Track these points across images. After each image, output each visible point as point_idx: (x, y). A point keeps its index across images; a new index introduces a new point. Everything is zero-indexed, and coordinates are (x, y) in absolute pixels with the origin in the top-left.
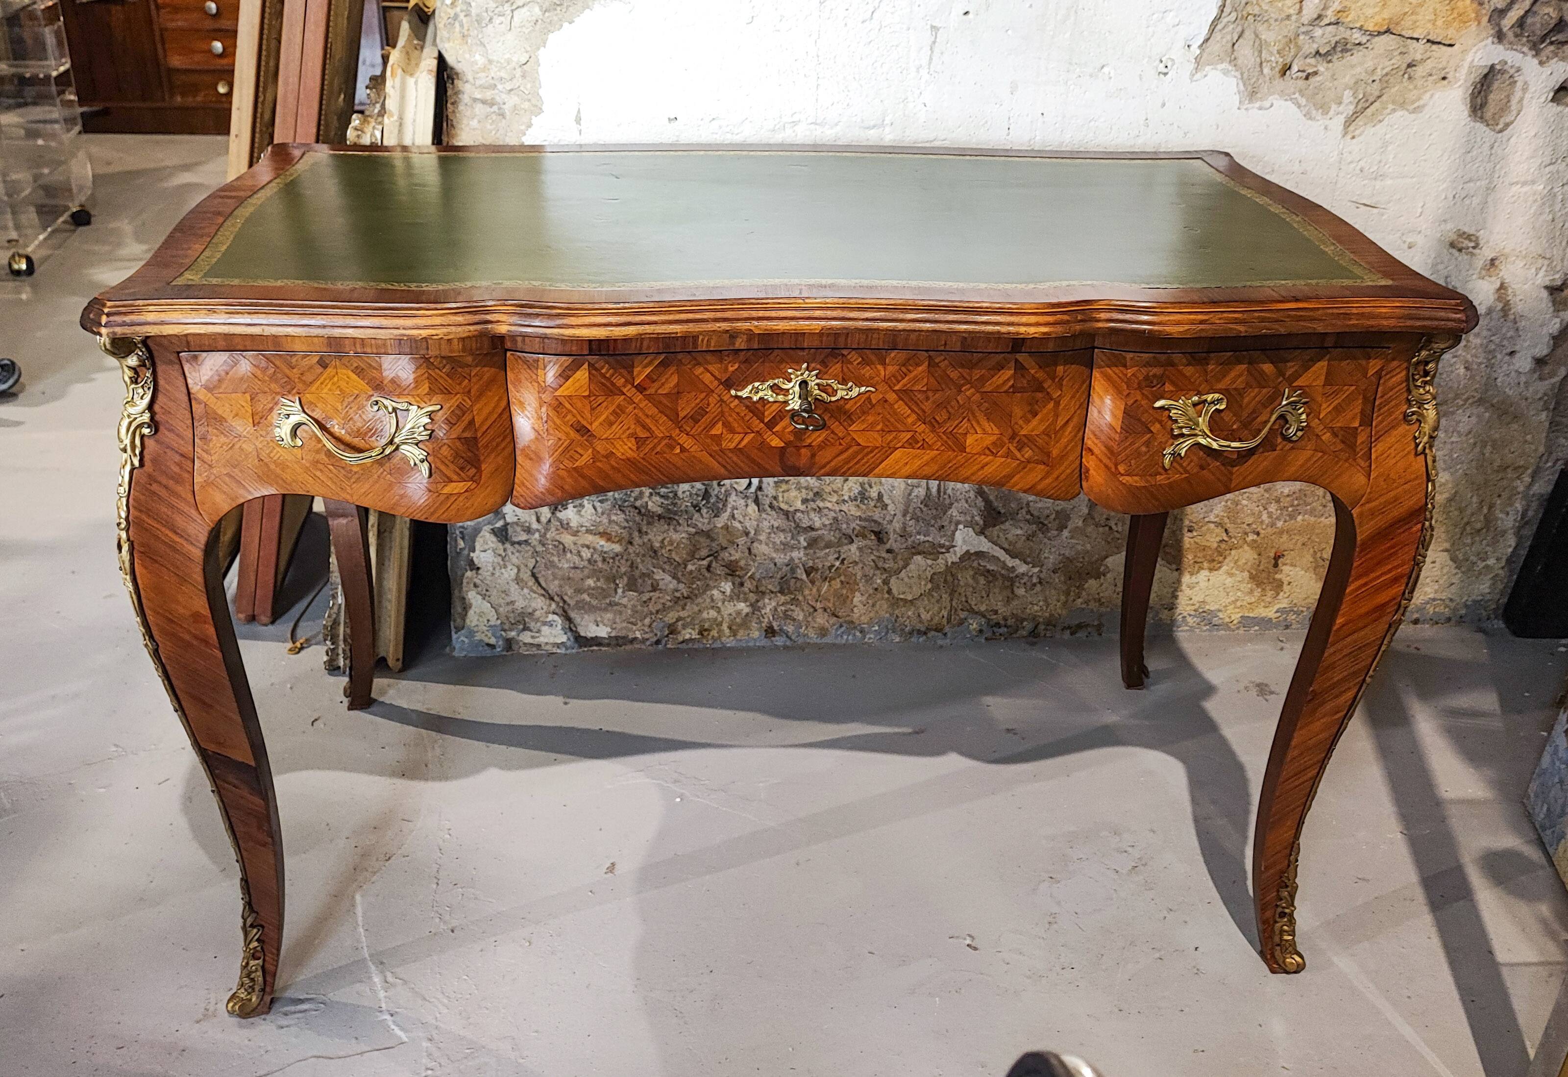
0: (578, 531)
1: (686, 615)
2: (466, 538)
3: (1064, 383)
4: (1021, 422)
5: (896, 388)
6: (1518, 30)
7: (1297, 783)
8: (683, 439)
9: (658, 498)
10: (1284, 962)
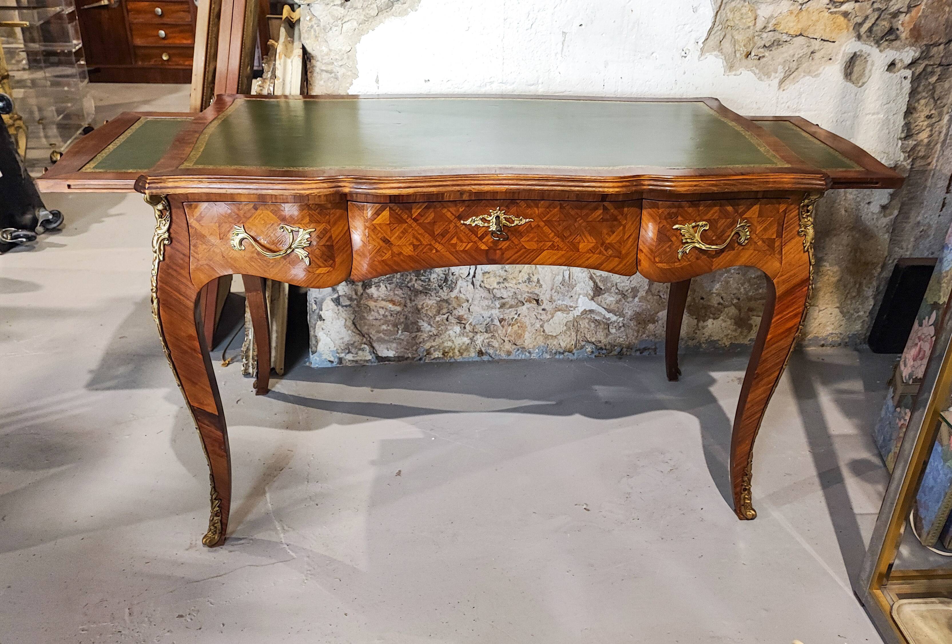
0: (377, 300)
1: (435, 344)
2: (318, 303)
3: (628, 216)
4: (606, 236)
5: (544, 219)
6: (869, 34)
7: (750, 421)
8: (437, 245)
9: (420, 282)
10: (746, 514)
